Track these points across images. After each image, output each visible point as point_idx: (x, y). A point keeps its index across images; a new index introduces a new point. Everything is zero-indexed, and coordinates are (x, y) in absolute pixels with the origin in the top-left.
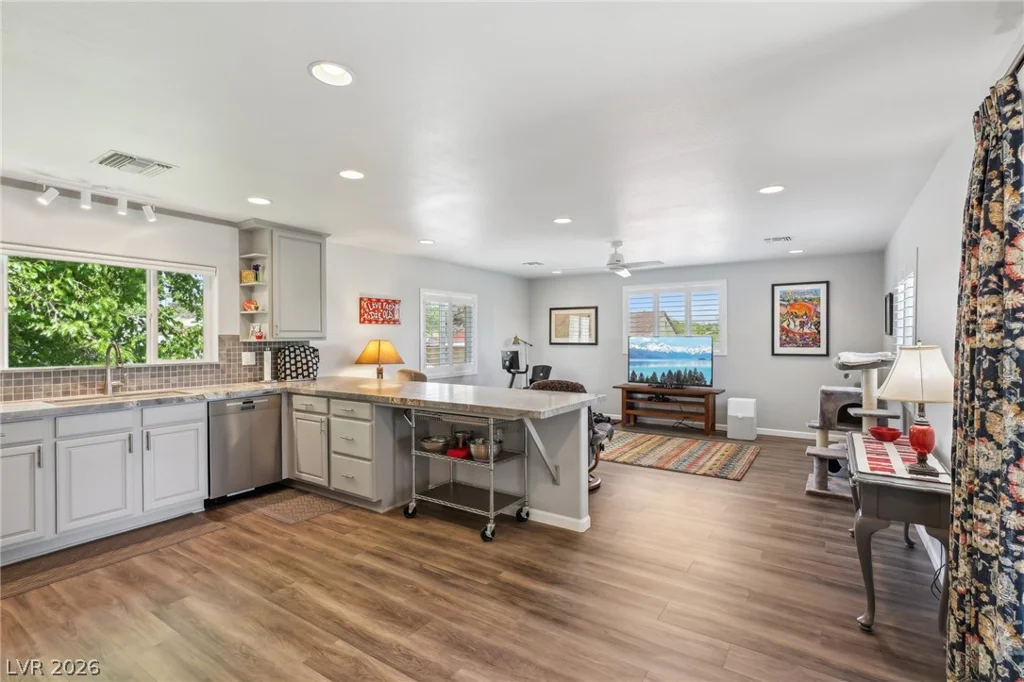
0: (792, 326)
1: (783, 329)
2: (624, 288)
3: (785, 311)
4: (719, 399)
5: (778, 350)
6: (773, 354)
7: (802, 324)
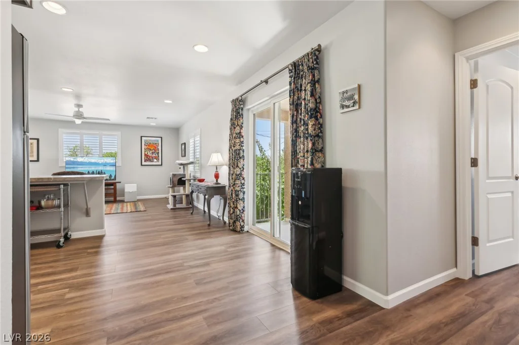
0: (149, 154)
1: (145, 155)
2: (60, 130)
3: (146, 147)
4: (118, 186)
5: (144, 163)
6: (142, 165)
7: (153, 153)
